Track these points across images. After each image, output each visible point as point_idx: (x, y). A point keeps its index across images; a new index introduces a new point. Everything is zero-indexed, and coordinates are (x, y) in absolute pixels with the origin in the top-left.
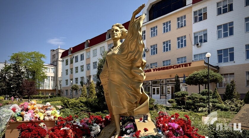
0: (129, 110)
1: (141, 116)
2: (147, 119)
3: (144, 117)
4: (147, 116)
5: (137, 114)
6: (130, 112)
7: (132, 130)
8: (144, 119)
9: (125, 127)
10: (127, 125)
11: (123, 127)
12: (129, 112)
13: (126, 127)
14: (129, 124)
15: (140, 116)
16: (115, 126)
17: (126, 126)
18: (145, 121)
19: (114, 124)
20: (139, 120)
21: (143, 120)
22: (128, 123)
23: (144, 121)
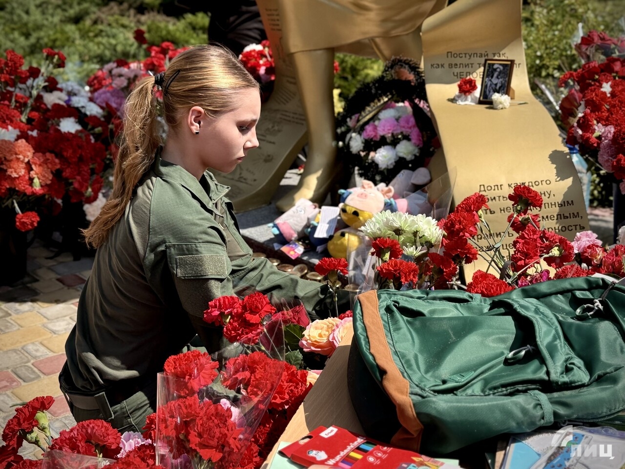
0: (390, 25)
1: (465, 60)
2: (505, 89)
3: (490, 71)
4: (508, 69)
5: (442, 49)
6: (394, 33)
7: (405, 149)
8: (484, 87)
9: (361, 130)
10: (373, 118)
11: (349, 130)
12: (386, 36)
13: (369, 128)
14: (387, 115)
15: (458, 61)
16: (302, 118)
17: (367, 123)
18: (496, 97)
19: (291, 106)
20: (453, 89)
21: (477, 93)
22: (385, 106)
23: (486, 101)
